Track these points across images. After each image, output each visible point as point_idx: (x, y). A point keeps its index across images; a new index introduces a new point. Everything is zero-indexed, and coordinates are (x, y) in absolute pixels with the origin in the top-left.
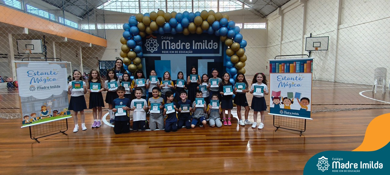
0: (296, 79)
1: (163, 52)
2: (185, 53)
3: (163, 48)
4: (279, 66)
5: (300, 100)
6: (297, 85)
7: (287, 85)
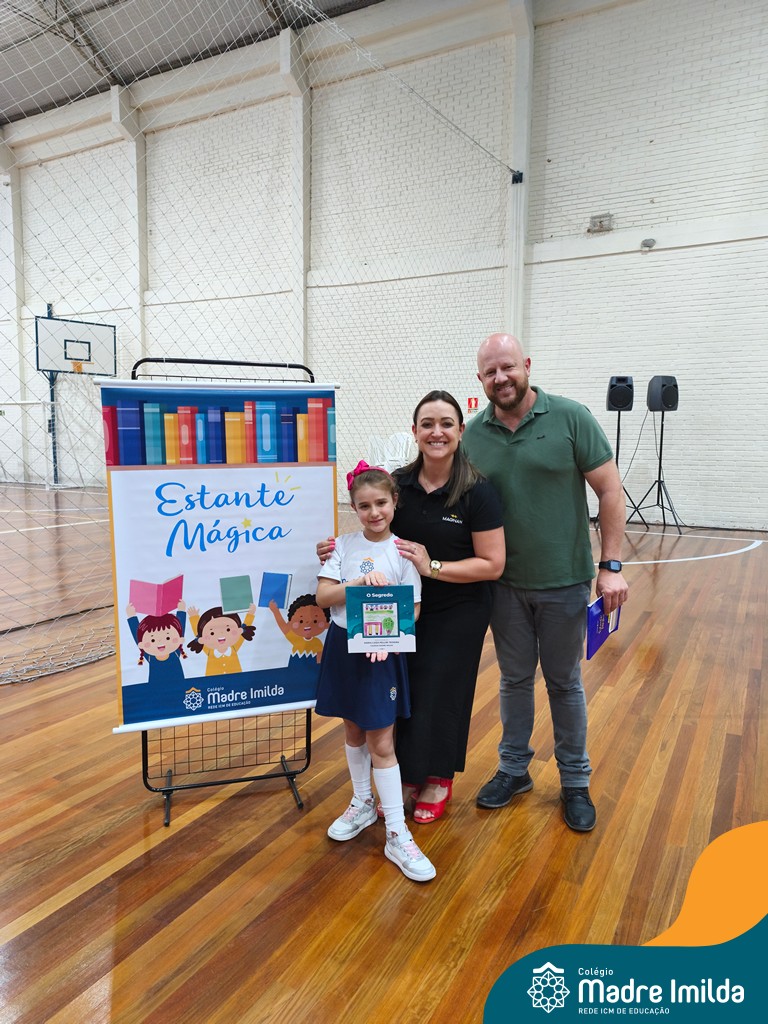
0: (262, 499)
4: (162, 421)
5: (284, 613)
6: (270, 535)
7: (218, 537)
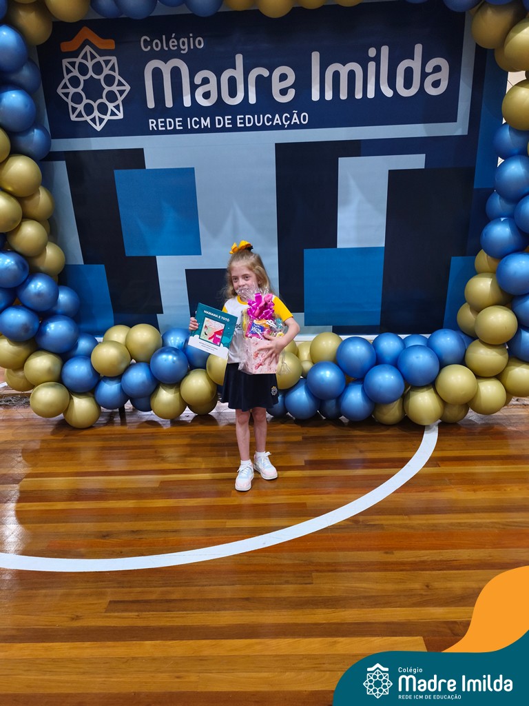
1: (152, 124)
2: (272, 128)
3: (151, 104)
